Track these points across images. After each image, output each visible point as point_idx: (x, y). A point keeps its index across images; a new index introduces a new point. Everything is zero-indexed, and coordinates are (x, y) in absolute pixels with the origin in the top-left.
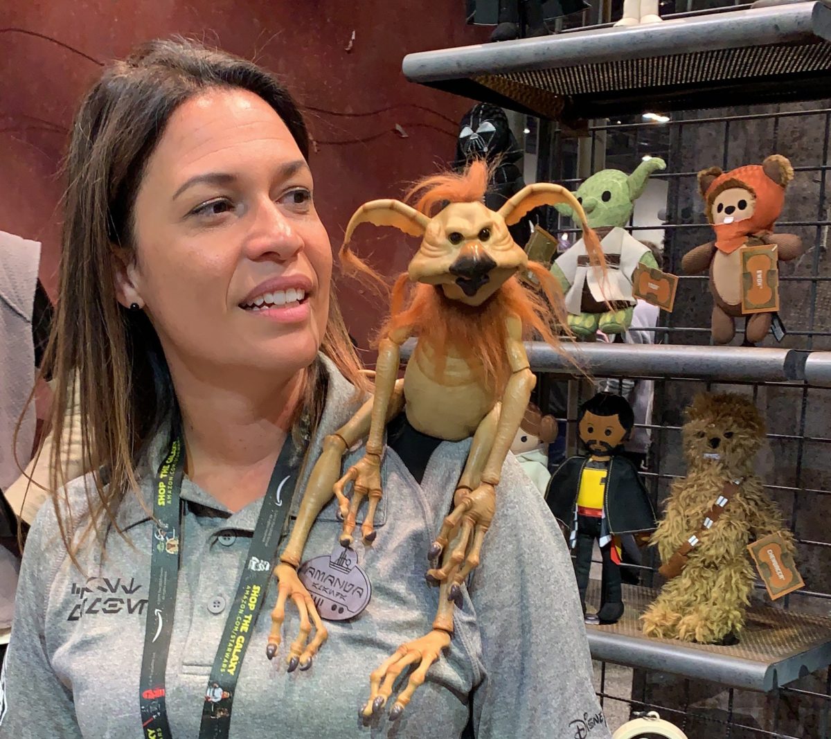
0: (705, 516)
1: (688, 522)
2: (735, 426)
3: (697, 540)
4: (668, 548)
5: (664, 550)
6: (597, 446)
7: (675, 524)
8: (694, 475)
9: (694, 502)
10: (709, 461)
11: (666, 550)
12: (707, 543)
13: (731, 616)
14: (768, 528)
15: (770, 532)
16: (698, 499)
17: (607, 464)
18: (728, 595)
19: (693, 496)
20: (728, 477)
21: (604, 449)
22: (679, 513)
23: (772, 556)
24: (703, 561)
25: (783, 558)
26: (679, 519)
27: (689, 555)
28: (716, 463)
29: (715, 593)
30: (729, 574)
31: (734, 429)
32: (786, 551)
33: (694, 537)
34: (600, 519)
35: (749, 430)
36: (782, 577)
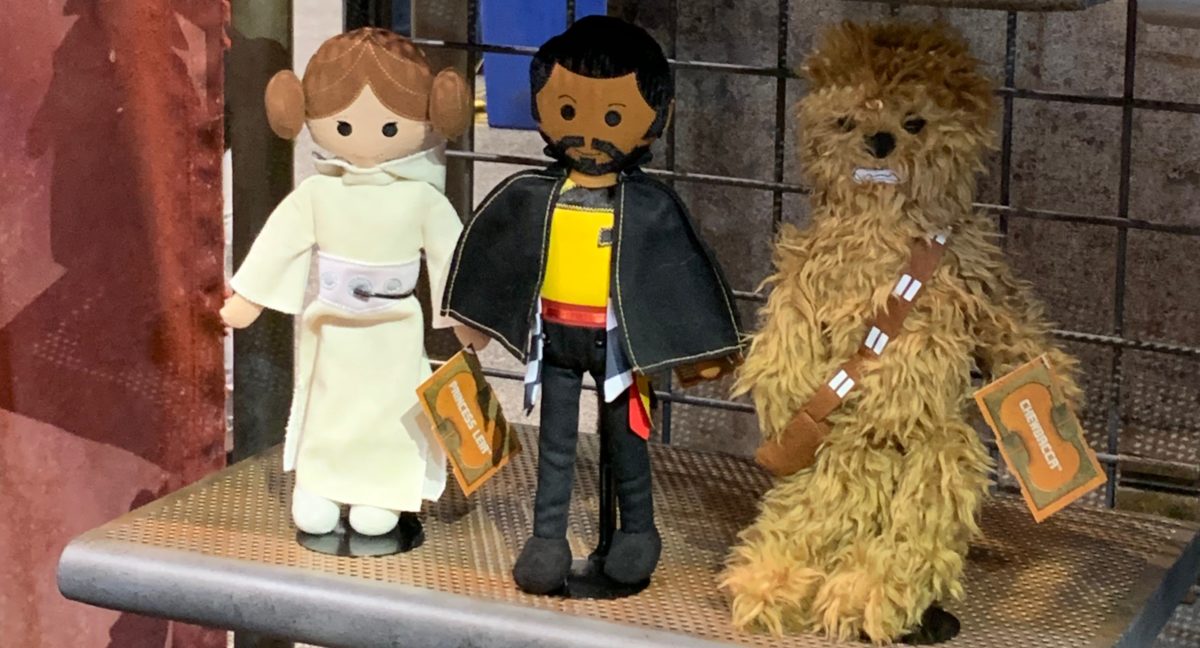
0: (869, 324)
1: (827, 339)
2: (930, 104)
3: (850, 383)
4: (779, 402)
5: (767, 408)
6: (587, 150)
7: (793, 343)
8: (835, 222)
9: (838, 288)
10: (869, 190)
11: (774, 408)
12: (877, 390)
13: (940, 566)
14: (1016, 348)
15: (1022, 357)
16: (848, 282)
17: (611, 193)
18: (931, 515)
19: (834, 275)
20: (919, 226)
21: (602, 158)
22: (801, 315)
23: (1031, 415)
24: (870, 435)
25: (1055, 417)
26: (802, 328)
27: (831, 418)
28: (889, 195)
29: (901, 510)
30: (931, 463)
31: (928, 111)
32: (1063, 400)
33: (843, 375)
34: (602, 333)
35: (961, 112)
36: (1055, 463)
